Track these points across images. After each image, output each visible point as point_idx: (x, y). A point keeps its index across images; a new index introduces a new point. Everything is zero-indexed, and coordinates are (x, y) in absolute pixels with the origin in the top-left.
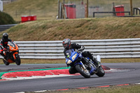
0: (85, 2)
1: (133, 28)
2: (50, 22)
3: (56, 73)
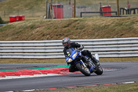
0: (72, 2)
1: (120, 28)
2: (38, 22)
3: (44, 72)
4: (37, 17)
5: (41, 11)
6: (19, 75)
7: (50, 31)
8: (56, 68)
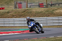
0: (26, 1)
1: (47, 13)
2: (11, 10)
4: (10, 8)
5: (12, 5)
6: (2, 34)
7: (16, 14)
8: (19, 31)
